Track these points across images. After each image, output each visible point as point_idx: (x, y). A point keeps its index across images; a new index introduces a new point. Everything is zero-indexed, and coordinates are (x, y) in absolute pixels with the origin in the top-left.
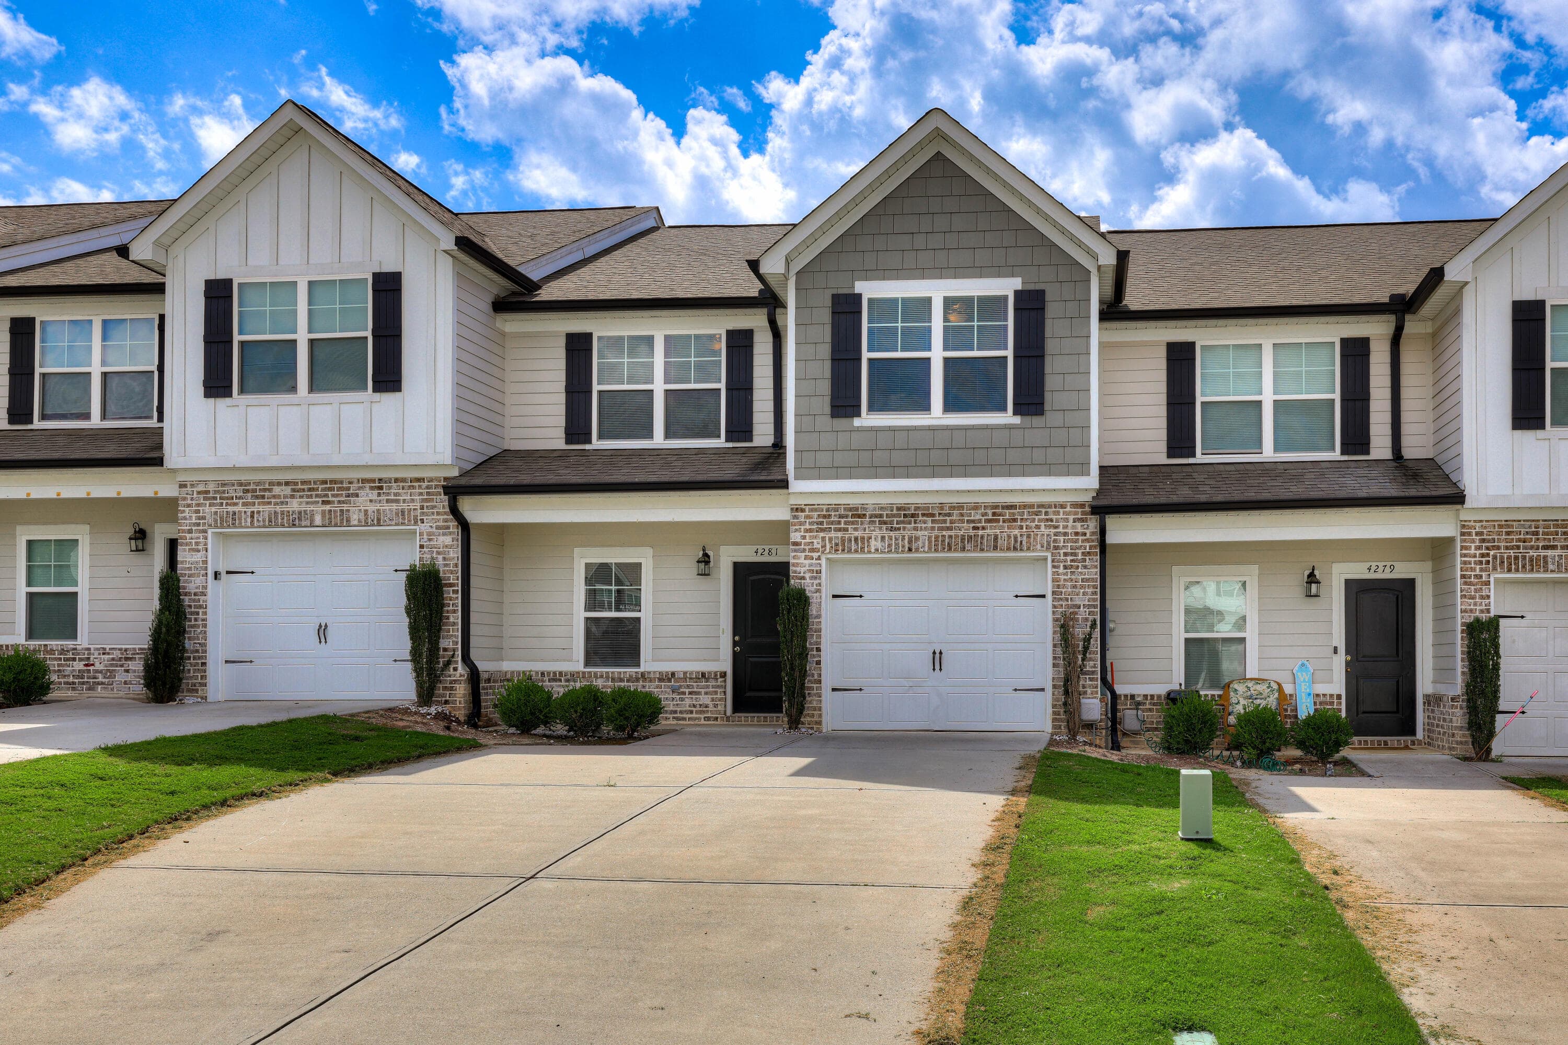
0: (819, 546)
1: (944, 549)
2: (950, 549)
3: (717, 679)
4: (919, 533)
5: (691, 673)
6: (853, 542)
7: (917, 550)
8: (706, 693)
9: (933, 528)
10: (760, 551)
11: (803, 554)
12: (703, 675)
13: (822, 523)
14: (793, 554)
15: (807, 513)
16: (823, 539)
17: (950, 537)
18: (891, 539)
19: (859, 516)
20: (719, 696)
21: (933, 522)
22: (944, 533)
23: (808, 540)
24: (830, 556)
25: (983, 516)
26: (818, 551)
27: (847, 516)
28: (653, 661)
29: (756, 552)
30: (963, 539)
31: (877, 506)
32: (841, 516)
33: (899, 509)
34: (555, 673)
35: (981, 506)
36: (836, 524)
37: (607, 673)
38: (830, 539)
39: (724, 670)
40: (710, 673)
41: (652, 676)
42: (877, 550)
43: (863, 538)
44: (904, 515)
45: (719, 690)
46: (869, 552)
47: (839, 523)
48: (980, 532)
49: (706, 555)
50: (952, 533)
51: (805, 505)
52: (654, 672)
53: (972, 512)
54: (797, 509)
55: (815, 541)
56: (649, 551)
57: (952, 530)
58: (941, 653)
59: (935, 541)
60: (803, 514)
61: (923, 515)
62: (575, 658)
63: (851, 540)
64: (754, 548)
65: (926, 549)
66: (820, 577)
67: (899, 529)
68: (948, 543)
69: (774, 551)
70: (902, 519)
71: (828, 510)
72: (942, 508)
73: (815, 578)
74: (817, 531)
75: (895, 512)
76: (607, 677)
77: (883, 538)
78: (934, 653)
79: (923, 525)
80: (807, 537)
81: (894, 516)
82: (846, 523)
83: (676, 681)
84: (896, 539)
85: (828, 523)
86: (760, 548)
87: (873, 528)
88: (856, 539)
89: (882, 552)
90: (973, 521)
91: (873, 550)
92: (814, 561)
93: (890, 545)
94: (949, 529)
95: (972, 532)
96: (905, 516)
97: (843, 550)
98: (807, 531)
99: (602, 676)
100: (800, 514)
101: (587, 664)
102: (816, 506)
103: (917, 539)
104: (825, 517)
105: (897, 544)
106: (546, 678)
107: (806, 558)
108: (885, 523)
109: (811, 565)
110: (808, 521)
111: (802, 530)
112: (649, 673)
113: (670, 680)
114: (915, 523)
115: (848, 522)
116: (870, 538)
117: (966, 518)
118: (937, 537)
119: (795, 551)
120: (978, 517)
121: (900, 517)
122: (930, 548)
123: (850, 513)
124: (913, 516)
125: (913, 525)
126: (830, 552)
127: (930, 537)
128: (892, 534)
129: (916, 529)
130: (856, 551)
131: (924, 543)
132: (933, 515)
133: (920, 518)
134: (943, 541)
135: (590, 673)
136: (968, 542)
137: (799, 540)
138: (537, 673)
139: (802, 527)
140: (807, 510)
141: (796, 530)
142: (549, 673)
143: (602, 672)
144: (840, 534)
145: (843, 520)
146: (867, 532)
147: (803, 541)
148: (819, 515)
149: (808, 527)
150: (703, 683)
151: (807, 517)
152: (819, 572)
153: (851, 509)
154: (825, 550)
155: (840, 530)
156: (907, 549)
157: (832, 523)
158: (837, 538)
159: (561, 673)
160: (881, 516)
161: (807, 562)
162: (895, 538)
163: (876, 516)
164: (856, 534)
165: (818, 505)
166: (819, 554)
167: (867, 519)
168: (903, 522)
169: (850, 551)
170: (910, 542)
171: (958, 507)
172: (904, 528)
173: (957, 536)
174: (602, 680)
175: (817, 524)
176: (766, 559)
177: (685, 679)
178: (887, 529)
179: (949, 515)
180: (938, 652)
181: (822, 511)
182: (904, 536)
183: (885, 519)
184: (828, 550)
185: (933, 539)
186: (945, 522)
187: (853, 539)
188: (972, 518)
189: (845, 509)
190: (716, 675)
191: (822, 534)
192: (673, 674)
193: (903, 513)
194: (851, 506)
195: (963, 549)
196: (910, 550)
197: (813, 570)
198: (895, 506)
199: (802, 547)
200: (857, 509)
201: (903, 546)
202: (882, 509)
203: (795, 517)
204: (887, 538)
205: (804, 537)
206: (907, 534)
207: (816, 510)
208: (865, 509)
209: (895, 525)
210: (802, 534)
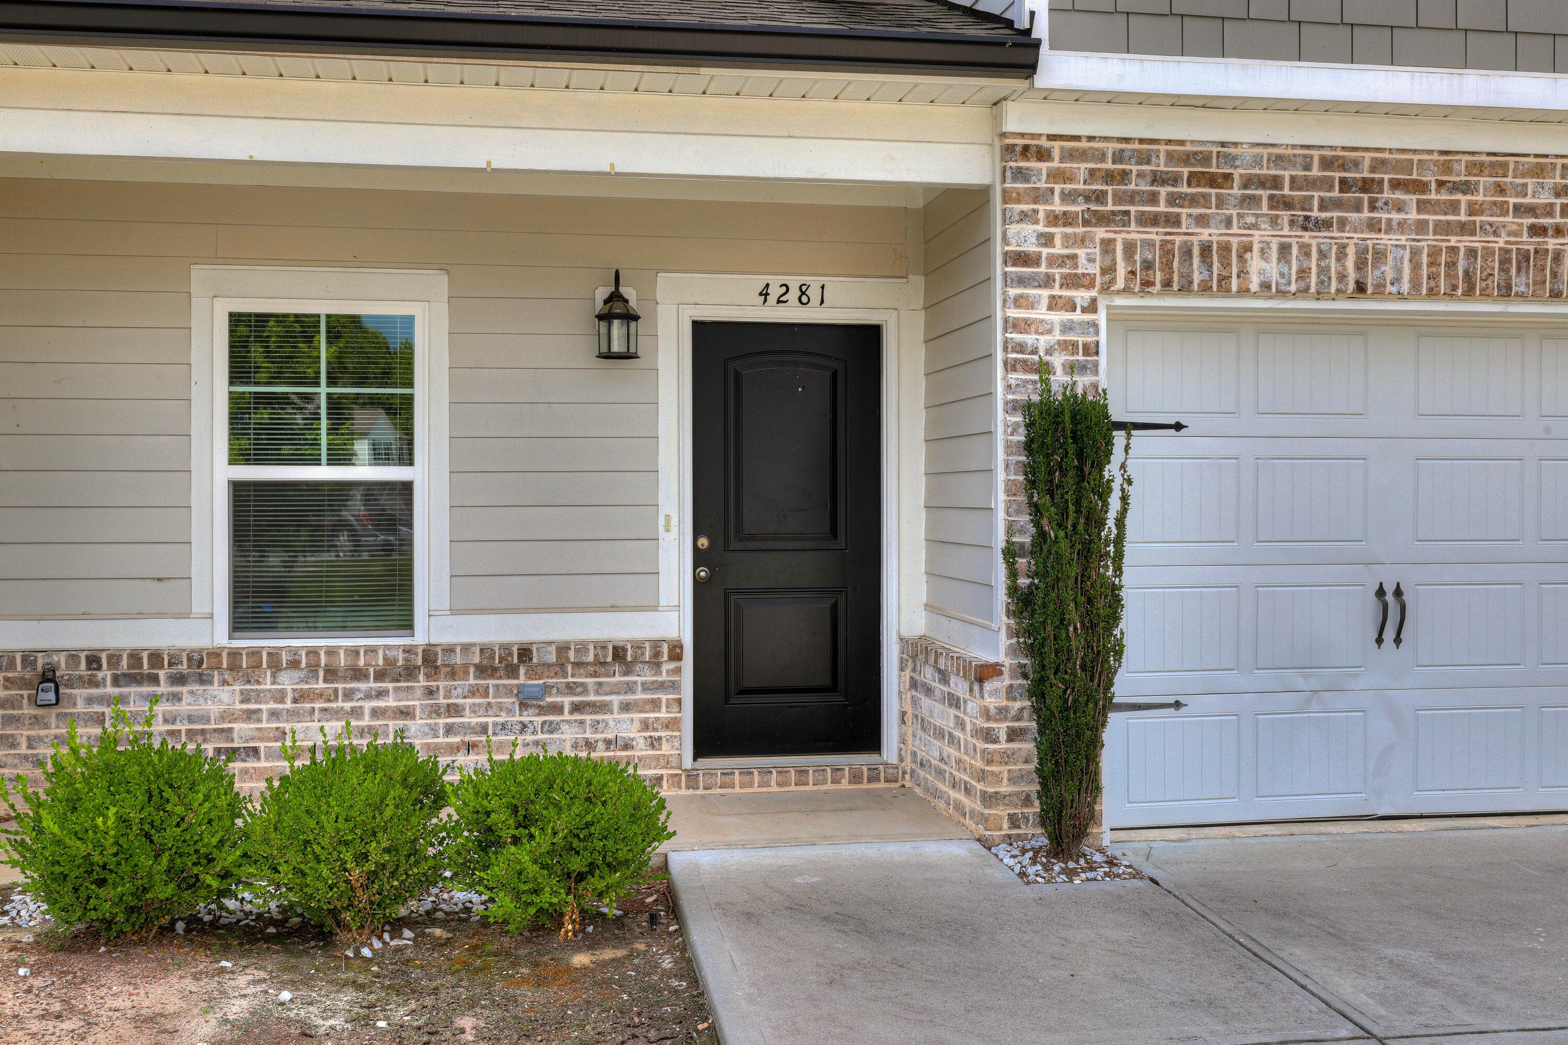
0: (1095, 269)
1: (1455, 288)
2: (1469, 291)
3: (658, 665)
4: (1386, 240)
5: (582, 647)
6: (1196, 261)
7: (1380, 292)
8: (626, 707)
9: (1421, 227)
10: (775, 292)
11: (1045, 293)
12: (619, 653)
13: (1100, 197)
14: (1013, 292)
15: (1055, 164)
16: (1107, 246)
17: (1471, 253)
18: (1308, 255)
19: (1213, 181)
20: (663, 714)
21: (1422, 206)
22: (1453, 241)
23: (1058, 249)
24: (1119, 301)
25: (1557, 195)
26: (1091, 285)
27: (1175, 180)
28: (454, 611)
29: (764, 294)
30: (1505, 262)
31: (1264, 152)
32: (1157, 179)
33: (1327, 163)
34: (135, 657)
35: (1554, 166)
36: (1143, 203)
37: (313, 652)
38: (1130, 248)
39: (672, 634)
40: (638, 646)
41: (458, 659)
42: (1266, 286)
43: (1225, 249)
44: (1343, 181)
45: (664, 697)
46: (1244, 292)
47: (1153, 198)
48: (1552, 243)
49: (615, 297)
50: (1475, 243)
51: (1052, 138)
52: (466, 648)
53: (1529, 181)
54: (1026, 148)
55: (1081, 253)
56: (439, 282)
57: (1473, 233)
58: (1398, 593)
59: (1431, 264)
60: (1043, 166)
61: (1396, 185)
62: (198, 606)
63: (1187, 252)
64: (759, 281)
65: (1405, 287)
66: (1096, 365)
67: (1327, 224)
68: (1466, 273)
69: (814, 293)
70: (1336, 194)
71: (1119, 157)
72: (1447, 168)
73: (1082, 368)
74: (1086, 223)
75: (1315, 172)
76: (313, 668)
77: (1284, 249)
78: (1381, 592)
79: (1396, 216)
80: (1058, 241)
81: (1313, 183)
82: (1173, 200)
83: (533, 673)
84: (1323, 255)
85: (1119, 198)
86: (775, 282)
87: (1251, 220)
88: (1206, 250)
89: (1282, 294)
90: (1531, 210)
91: (1254, 286)
92: (1078, 316)
93: (1303, 273)
94: (1465, 229)
95: (1528, 243)
96: (1345, 185)
97: (1167, 284)
98: (1054, 219)
99: (294, 664)
100: (1034, 164)
101: (238, 625)
102: (1084, 144)
103: (1380, 255)
104: (1109, 177)
105: (1323, 271)
106: (105, 673)
107: (1054, 304)
108: (1288, 204)
109: (1067, 327)
110: (1058, 188)
111: (1041, 215)
112: (449, 650)
113: (512, 672)
114: (1373, 208)
115: (1181, 196)
116: (1248, 248)
117: (1512, 200)
118: (1434, 253)
119: (1021, 281)
120: (1545, 198)
121: (1331, 188)
122: (1415, 284)
123: (1186, 171)
124: (1366, 185)
125: (1366, 214)
126: (1127, 290)
127: (1415, 253)
128: (1307, 237)
129: (1373, 226)
130: (1205, 288)
131: (1399, 271)
132: (1420, 187)
133: (1387, 194)
134: (1452, 265)
135: (255, 653)
136: (1519, 270)
137: (1031, 247)
138: (73, 657)
139: (1042, 208)
140: (1056, 154)
141: (1024, 217)
142: (115, 659)
143: (295, 651)
144: (1155, 234)
145: (1163, 191)
146: (1235, 230)
147: (1045, 251)
148: (1092, 172)
149: (1058, 206)
150: (617, 678)
151: (1056, 176)
152: (1092, 350)
153: (1187, 159)
154: (1113, 281)
155: (1154, 220)
156: (1351, 286)
157: (1132, 198)
158: (1150, 244)
159: (156, 657)
160: (1276, 182)
161: (1057, 317)
162: (1320, 251)
163: (1262, 183)
164: (1205, 234)
165: (1091, 138)
166: (1093, 293)
167: (1236, 191)
168: (1337, 204)
169: (1186, 289)
170: (1360, 265)
171: (1492, 165)
172: (1342, 223)
173: (1488, 253)
174: (296, 674)
175: (1087, 199)
176: (792, 314)
177: (560, 666)
178: (1292, 223)
179: (1466, 188)
180: (1389, 590)
181: (1102, 157)
182: (1344, 246)
183: (1286, 191)
184: (1120, 284)
185: (1425, 260)
186: (1454, 207)
187: (1196, 251)
188: (1527, 200)
189: (1170, 156)
190: (657, 654)
191: (1101, 233)
192: (525, 653)
193: (1338, 175)
194: (1189, 148)
195: (1506, 292)
196: (1361, 288)
197: (1074, 345)
198: (1316, 154)
199: (1043, 269)
200: (1206, 159)
201: (1342, 277)
202: (1279, 160)
203: (1021, 175)
204: (1295, 251)
205: (1047, 239)
206: (1353, 239)
207: (1083, 155)
208: (1231, 160)
209: (1315, 213)
210: (1040, 228)
